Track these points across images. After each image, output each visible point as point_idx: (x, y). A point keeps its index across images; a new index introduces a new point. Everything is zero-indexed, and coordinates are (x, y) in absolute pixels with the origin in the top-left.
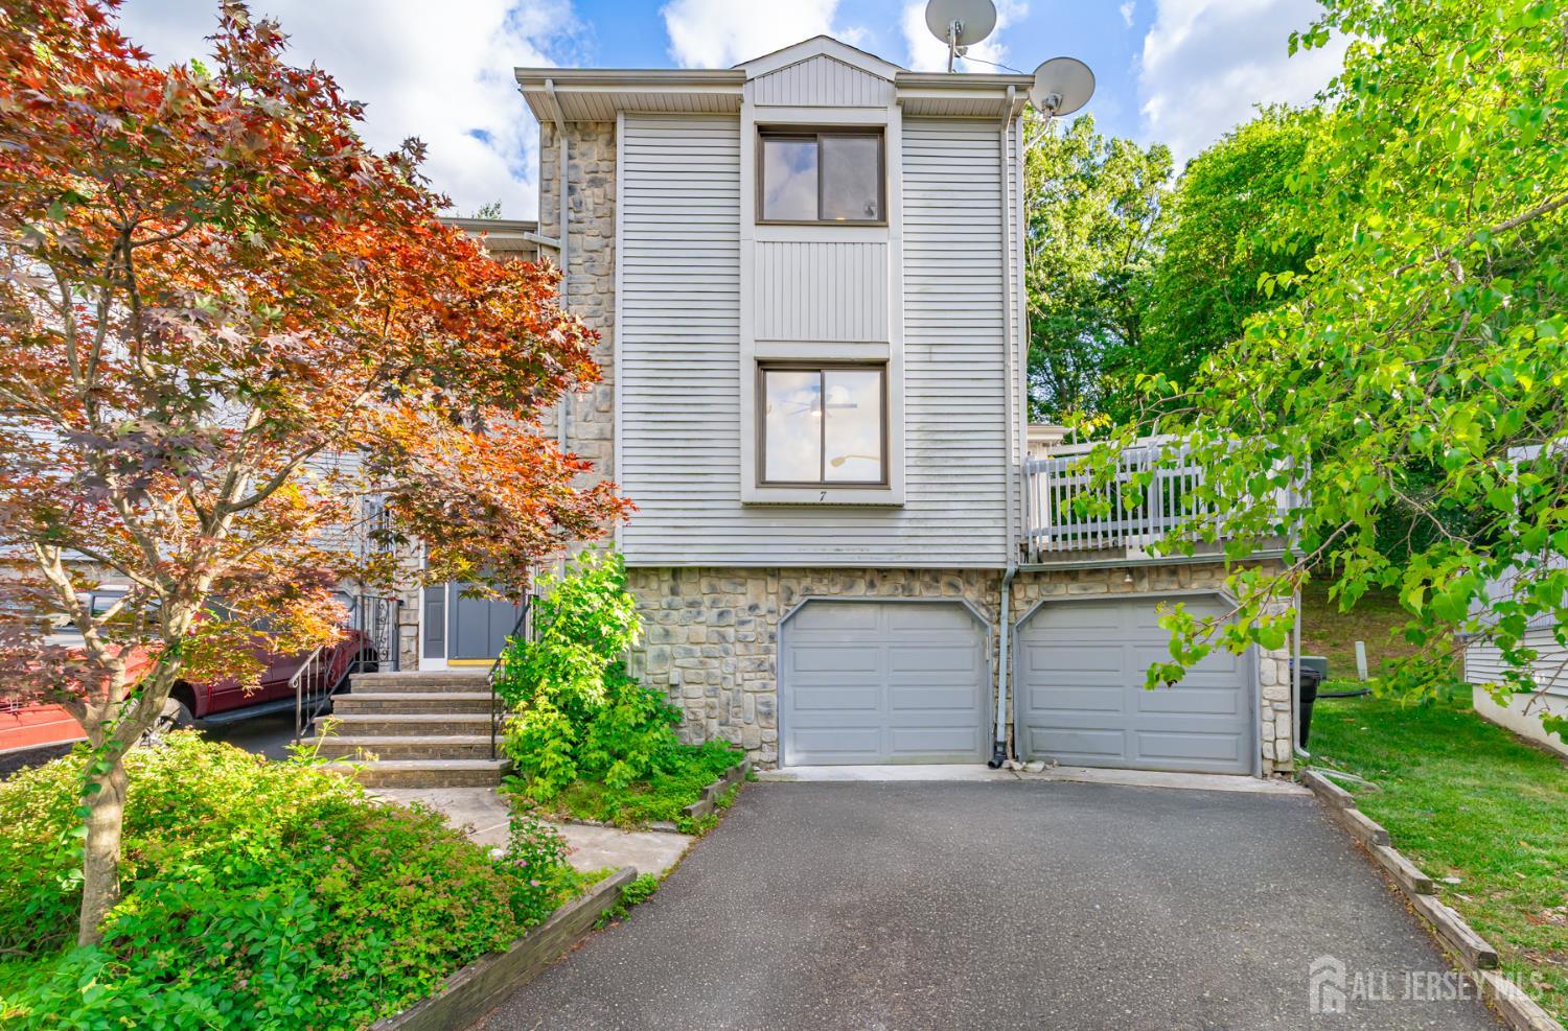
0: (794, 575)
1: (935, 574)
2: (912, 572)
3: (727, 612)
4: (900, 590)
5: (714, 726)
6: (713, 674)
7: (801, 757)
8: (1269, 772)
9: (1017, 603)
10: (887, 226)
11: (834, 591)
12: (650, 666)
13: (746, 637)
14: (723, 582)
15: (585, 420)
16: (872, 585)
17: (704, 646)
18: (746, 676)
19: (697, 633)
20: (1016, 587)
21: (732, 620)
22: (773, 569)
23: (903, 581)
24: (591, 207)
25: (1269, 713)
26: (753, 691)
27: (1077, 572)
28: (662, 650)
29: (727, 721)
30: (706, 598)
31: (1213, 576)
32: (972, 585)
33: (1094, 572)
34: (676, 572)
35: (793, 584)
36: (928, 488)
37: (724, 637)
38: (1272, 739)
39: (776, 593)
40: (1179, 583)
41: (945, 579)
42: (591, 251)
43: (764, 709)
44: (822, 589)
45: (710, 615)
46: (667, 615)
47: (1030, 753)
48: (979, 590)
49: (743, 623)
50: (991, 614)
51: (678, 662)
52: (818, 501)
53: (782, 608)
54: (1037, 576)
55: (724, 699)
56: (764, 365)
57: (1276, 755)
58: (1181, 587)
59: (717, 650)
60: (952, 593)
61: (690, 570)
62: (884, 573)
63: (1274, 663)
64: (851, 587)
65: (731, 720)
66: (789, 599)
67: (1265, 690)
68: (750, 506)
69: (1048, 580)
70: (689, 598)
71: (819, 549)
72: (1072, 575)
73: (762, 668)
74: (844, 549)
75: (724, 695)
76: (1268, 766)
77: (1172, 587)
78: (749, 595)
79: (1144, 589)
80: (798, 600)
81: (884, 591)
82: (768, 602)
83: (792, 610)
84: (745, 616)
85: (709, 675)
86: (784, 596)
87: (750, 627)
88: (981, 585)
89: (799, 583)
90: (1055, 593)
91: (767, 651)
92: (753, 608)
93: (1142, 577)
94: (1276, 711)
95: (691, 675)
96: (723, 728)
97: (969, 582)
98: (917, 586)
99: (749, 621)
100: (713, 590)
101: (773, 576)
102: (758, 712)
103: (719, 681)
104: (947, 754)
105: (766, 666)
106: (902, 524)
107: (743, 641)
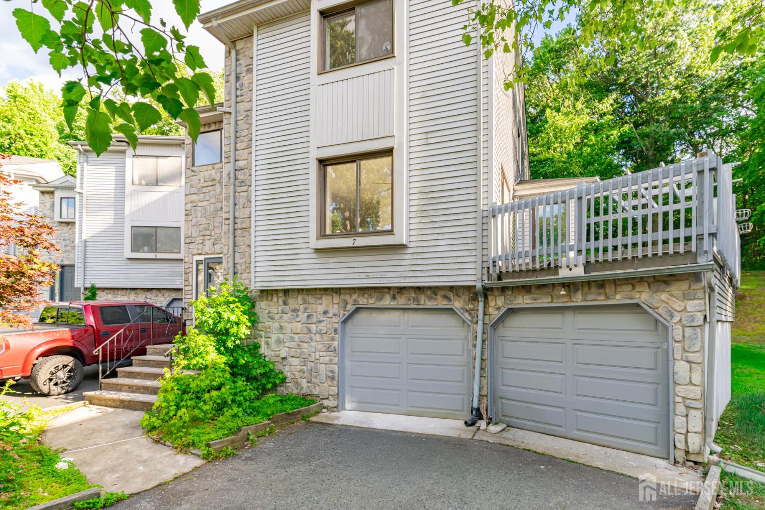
0: (348, 292)
1: (434, 290)
2: (419, 289)
3: (312, 315)
4: (412, 301)
5: (304, 383)
6: (303, 352)
7: (354, 405)
8: (681, 460)
9: (490, 310)
10: (394, 57)
11: (371, 302)
12: (273, 346)
13: (321, 330)
14: (310, 297)
15: (243, 207)
16: (394, 298)
17: (300, 335)
18: (321, 354)
19: (296, 328)
20: (490, 298)
21: (314, 320)
22: (336, 289)
23: (413, 295)
24: (247, 86)
25: (681, 409)
26: (325, 364)
27: (530, 286)
28: (279, 337)
29: (311, 380)
30: (301, 307)
31: (634, 288)
32: (459, 297)
33: (541, 286)
34: (286, 292)
35: (347, 297)
36: (424, 232)
37: (310, 330)
38: (684, 431)
39: (338, 303)
40: (606, 294)
41: (441, 293)
42: (247, 111)
43: (330, 374)
44: (363, 301)
45: (303, 317)
46: (281, 317)
47: (501, 417)
48: (464, 300)
49: (320, 322)
50: (472, 317)
51: (287, 344)
52: (351, 245)
53: (342, 312)
54: (503, 289)
55: (309, 367)
56: (323, 163)
57: (688, 447)
58: (607, 298)
59: (306, 338)
60: (445, 302)
61: (293, 290)
62: (401, 290)
63: (688, 365)
64: (381, 299)
65: (313, 380)
66: (345, 307)
67: (678, 388)
68: (318, 251)
69: (510, 293)
70: (292, 307)
71: (357, 276)
72: (526, 289)
73: (330, 350)
74: (371, 275)
75: (310, 365)
76: (680, 455)
77: (599, 298)
78: (323, 305)
79: (578, 299)
80: (351, 308)
81: (401, 301)
82: (334, 309)
83: (347, 314)
84: (322, 318)
85: (302, 353)
86: (342, 305)
87: (324, 324)
88: (466, 297)
89: (351, 297)
90: (515, 302)
91: (333, 339)
92: (325, 313)
93: (577, 290)
94: (688, 407)
95: (293, 352)
96: (309, 384)
97: (458, 295)
98: (423, 298)
99: (323, 321)
100: (305, 302)
101: (336, 293)
102: (327, 377)
103: (306, 356)
104: (444, 411)
105: (332, 348)
106: (407, 258)
107: (319, 332)
